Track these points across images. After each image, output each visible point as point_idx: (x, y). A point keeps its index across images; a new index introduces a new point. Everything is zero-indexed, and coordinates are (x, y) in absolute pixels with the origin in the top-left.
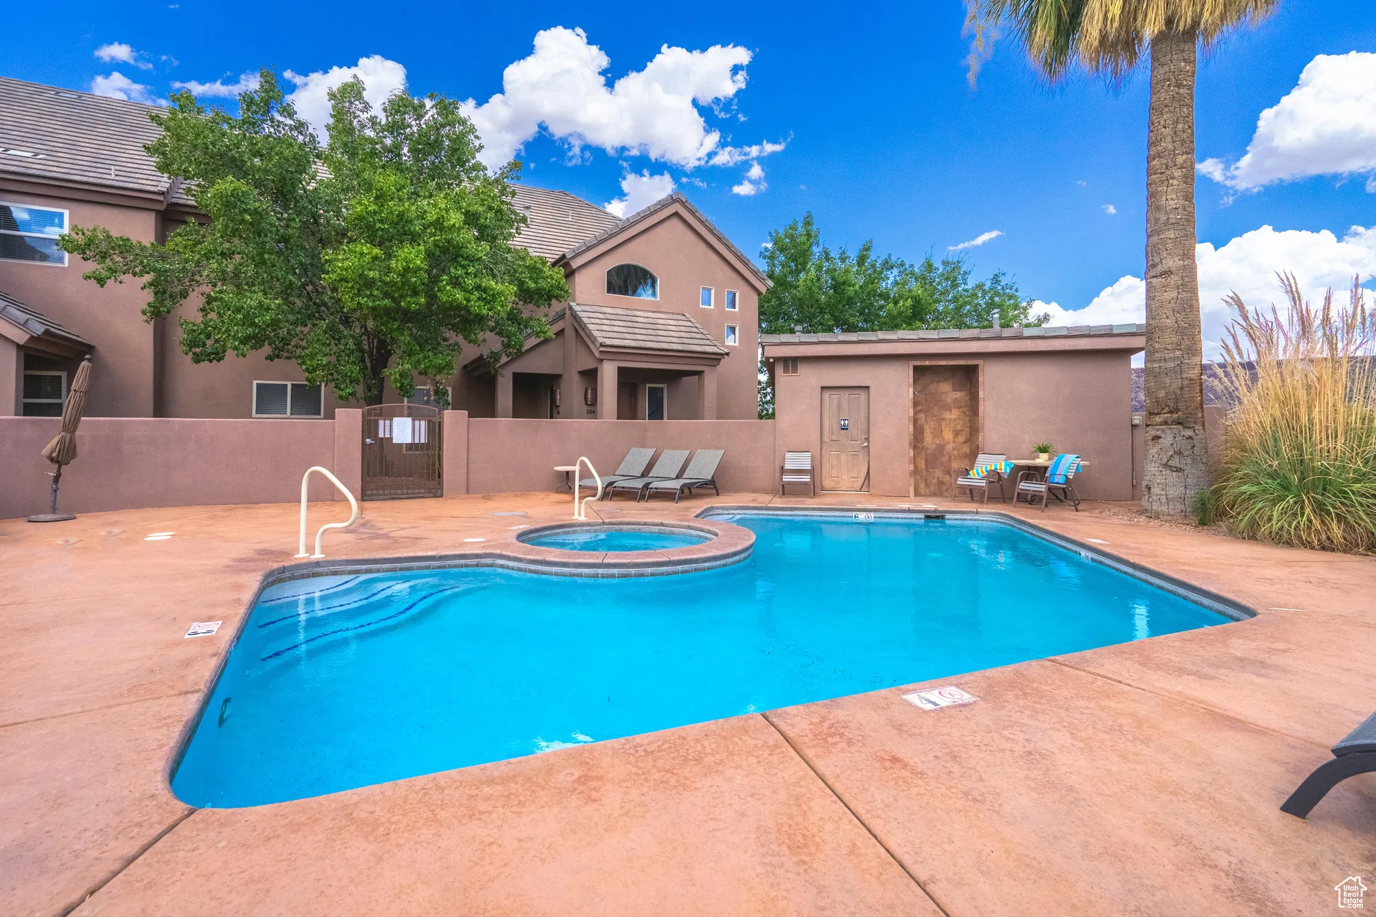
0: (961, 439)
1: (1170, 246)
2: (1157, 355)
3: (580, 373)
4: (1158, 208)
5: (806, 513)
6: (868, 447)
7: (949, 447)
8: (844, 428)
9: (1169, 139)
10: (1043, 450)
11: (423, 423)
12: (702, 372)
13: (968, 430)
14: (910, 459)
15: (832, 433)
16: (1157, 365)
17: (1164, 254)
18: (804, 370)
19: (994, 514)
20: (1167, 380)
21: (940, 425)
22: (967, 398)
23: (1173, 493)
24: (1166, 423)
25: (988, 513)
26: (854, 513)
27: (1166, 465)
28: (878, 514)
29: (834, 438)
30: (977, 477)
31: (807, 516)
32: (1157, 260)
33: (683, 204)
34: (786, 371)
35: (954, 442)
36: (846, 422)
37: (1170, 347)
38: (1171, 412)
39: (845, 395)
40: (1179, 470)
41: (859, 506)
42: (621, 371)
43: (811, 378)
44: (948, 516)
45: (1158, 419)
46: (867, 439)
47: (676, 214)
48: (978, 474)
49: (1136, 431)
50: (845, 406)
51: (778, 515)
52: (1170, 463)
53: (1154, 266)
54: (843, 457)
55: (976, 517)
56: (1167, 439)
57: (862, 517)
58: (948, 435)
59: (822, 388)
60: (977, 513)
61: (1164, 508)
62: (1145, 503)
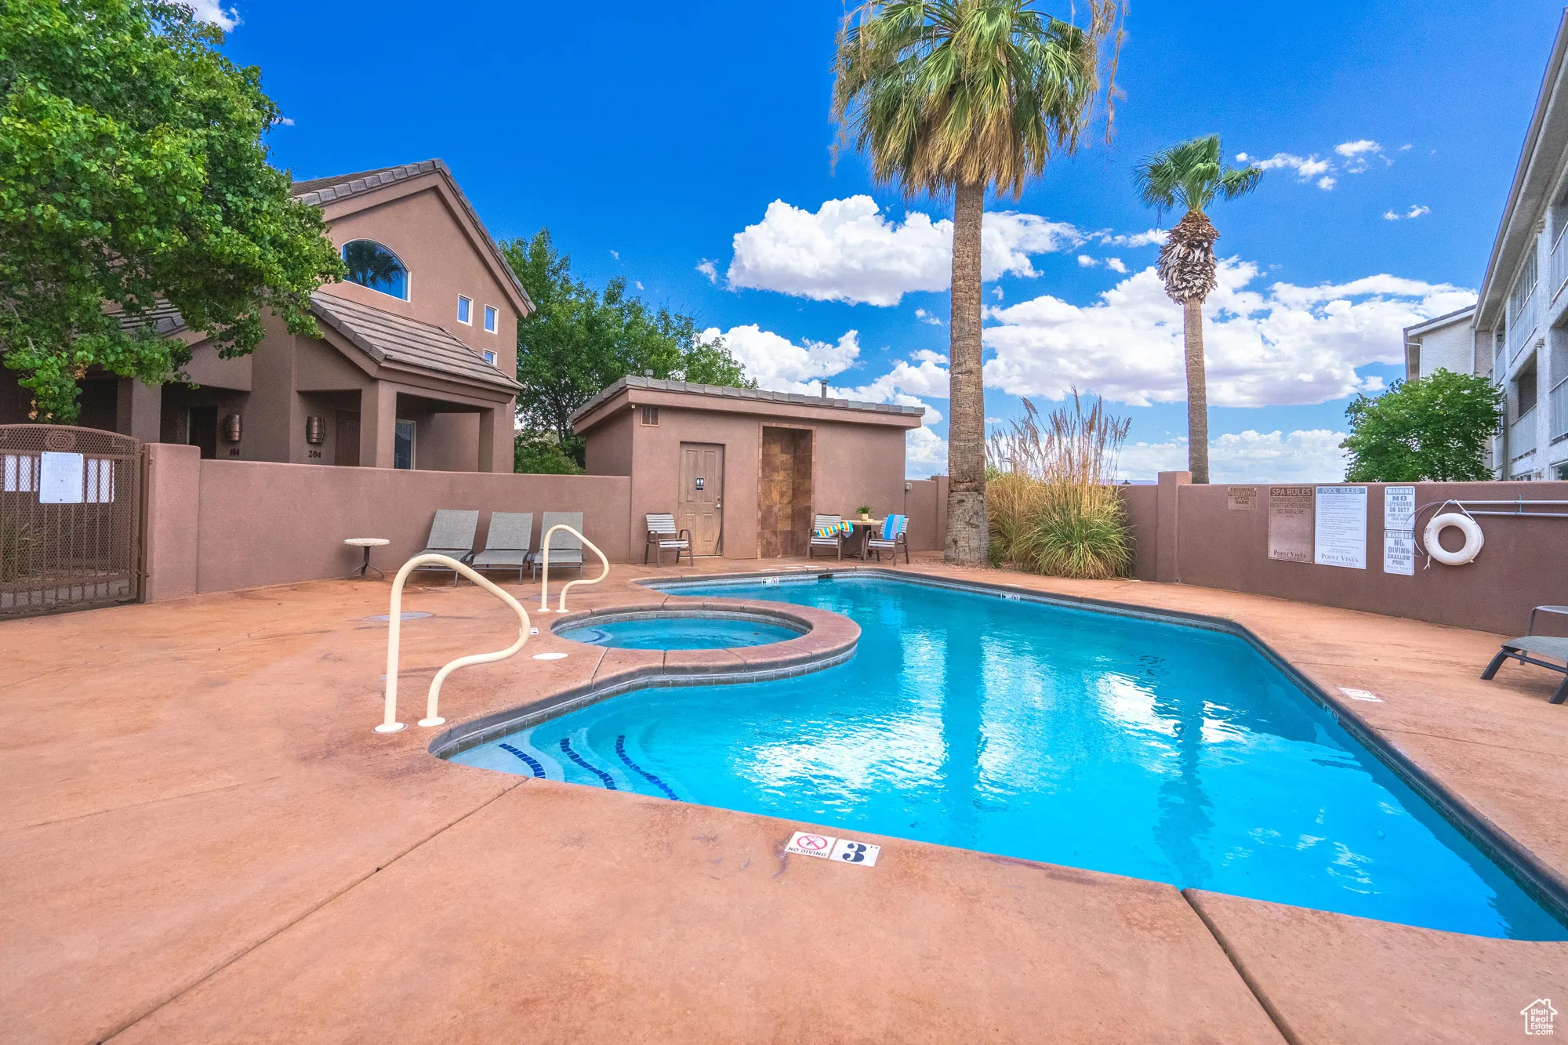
0: (786, 500)
1: (971, 351)
2: (963, 436)
3: (300, 392)
4: (963, 320)
5: (720, 582)
6: (722, 509)
7: (776, 509)
8: (700, 488)
9: (970, 267)
10: (865, 511)
11: (106, 465)
12: (490, 410)
13: (791, 491)
14: (758, 521)
15: (688, 493)
16: (962, 444)
17: (967, 357)
18: (664, 421)
19: (870, 570)
20: (970, 456)
21: (770, 487)
22: (791, 461)
23: (974, 544)
24: (968, 490)
25: (865, 570)
26: (762, 579)
27: (969, 523)
28: (783, 578)
29: (690, 499)
30: (825, 536)
31: (720, 585)
32: (962, 360)
33: (445, 177)
34: (646, 421)
35: (780, 503)
36: (702, 481)
37: (971, 430)
38: (971, 481)
39: (702, 451)
40: (977, 527)
41: (763, 571)
42: (401, 397)
43: (671, 430)
44: (835, 575)
45: (962, 487)
46: (722, 501)
47: (435, 190)
48: (827, 534)
49: (908, 494)
50: (701, 463)
51: (692, 586)
52: (971, 521)
53: (959, 365)
54: (698, 519)
55: (855, 574)
56: (969, 503)
57: (769, 581)
58: (776, 496)
59: (681, 442)
60: (856, 570)
61: (968, 557)
62: (952, 553)
